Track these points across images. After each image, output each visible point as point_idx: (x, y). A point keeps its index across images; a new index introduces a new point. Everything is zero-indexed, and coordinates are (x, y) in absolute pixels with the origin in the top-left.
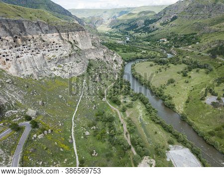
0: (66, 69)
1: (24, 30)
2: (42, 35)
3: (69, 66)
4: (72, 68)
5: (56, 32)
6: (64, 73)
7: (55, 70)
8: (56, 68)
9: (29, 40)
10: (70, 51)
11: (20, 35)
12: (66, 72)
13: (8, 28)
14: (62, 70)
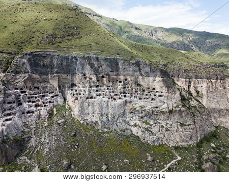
0: (155, 129)
1: (117, 69)
3: (162, 127)
4: (167, 130)
6: (147, 135)
7: (135, 125)
9: (121, 82)
10: (175, 105)
11: (108, 75)
12: (151, 133)
13: (96, 65)
14: (147, 129)
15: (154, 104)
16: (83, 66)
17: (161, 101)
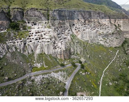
0: (108, 41)
2: (100, 19)
3: (110, 40)
4: (112, 41)
5: (108, 19)
6: (106, 44)
7: (101, 41)
8: (102, 39)
9: (92, 22)
10: (114, 31)
11: (88, 19)
13: (83, 15)
14: (105, 41)
15: (107, 30)
16: (78, 15)
17: (109, 29)
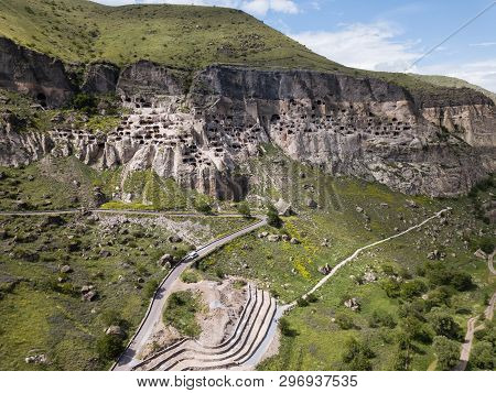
0: (407, 174)
1: (338, 91)
2: (372, 103)
3: (417, 171)
4: (423, 175)
7: (378, 169)
8: (382, 166)
9: (344, 111)
10: (430, 140)
12: (403, 179)
15: (399, 139)
16: (289, 86)
17: (408, 135)
